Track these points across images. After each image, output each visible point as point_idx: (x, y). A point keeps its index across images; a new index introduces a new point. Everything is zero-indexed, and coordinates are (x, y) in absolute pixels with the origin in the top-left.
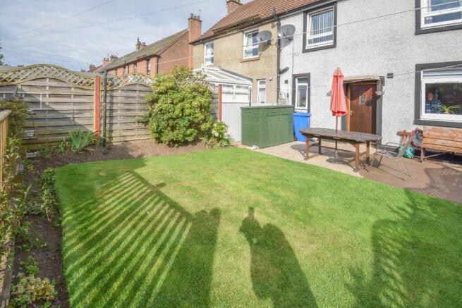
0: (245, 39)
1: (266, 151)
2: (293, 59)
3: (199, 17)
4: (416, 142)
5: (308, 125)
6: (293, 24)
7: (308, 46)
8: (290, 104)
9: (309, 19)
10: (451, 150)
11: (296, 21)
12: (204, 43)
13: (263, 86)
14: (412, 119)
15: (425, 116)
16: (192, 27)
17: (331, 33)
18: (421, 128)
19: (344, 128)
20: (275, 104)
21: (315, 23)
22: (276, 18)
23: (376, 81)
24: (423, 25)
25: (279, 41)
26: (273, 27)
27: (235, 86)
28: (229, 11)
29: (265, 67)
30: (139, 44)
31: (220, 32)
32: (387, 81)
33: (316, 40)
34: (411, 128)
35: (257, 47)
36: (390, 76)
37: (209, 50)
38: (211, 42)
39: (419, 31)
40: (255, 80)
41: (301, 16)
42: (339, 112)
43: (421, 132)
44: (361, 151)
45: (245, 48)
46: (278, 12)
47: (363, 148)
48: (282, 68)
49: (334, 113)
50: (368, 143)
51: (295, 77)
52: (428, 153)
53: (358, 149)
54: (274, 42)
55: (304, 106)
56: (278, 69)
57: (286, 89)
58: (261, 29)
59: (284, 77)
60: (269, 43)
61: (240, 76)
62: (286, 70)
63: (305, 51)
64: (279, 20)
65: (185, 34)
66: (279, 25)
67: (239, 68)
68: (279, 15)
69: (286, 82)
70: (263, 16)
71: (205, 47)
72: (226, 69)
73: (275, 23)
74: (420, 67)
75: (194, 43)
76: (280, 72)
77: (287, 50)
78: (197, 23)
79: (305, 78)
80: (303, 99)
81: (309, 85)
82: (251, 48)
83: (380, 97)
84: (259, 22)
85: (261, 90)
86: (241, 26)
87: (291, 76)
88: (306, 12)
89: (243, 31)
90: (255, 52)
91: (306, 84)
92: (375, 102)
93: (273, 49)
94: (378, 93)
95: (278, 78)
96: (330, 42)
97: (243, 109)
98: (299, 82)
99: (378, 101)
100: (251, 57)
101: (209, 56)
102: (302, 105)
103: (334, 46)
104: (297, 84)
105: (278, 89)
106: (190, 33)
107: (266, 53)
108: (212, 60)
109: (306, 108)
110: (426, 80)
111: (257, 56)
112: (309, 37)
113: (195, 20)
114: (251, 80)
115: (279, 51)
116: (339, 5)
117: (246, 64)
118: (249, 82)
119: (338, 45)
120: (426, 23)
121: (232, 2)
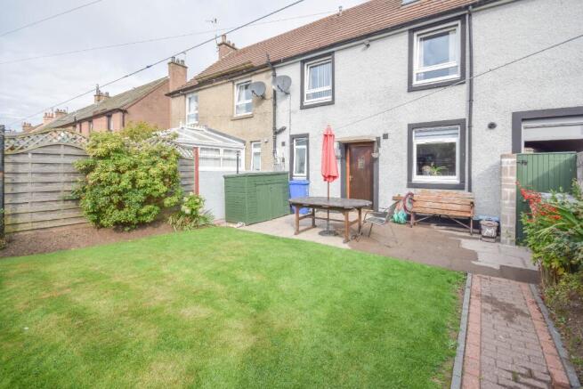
0: (237, 92)
1: (254, 228)
2: (290, 116)
3: (182, 61)
4: (409, 206)
5: (306, 194)
6: (291, 77)
7: (307, 102)
8: (287, 169)
9: (307, 71)
10: (438, 212)
11: (292, 71)
12: (185, 95)
13: (258, 150)
14: (405, 182)
15: (417, 179)
16: (173, 74)
17: (330, 88)
18: (412, 190)
19: (343, 195)
21: (314, 78)
22: (272, 65)
23: (372, 142)
24: (415, 83)
25: (275, 92)
26: (267, 78)
27: (222, 150)
28: (220, 57)
29: (260, 127)
30: (99, 95)
31: (205, 82)
32: (383, 142)
33: (315, 95)
34: (404, 192)
35: (250, 101)
36: (386, 136)
37: (194, 104)
38: (195, 94)
39: (411, 89)
40: (248, 142)
41: (298, 66)
42: (329, 176)
43: (412, 195)
44: (351, 220)
45: (236, 103)
46: (272, 60)
47: (353, 216)
48: (279, 127)
50: (359, 209)
51: (292, 138)
52: (417, 217)
53: (347, 218)
54: (269, 94)
55: (303, 172)
56: (274, 128)
57: (282, 152)
58: (255, 79)
59: (280, 138)
60: (263, 98)
61: (230, 137)
62: (283, 130)
63: (303, 107)
64: (274, 69)
65: (164, 83)
66: (274, 75)
67: (229, 128)
69: (283, 144)
70: (256, 63)
71: (187, 100)
72: (213, 128)
73: (271, 73)
74: (412, 127)
75: (172, 95)
76: (277, 132)
77: (283, 105)
78: (181, 69)
79: (303, 138)
80: (301, 164)
81: (308, 148)
82: (244, 102)
83: (377, 159)
84: (251, 70)
85: (256, 154)
86: (231, 75)
87: (288, 137)
88: (303, 62)
89: (233, 82)
90: (248, 107)
91: (305, 147)
92: (372, 164)
93: (268, 104)
94: (375, 155)
95: (275, 138)
96: (329, 98)
97: (226, 178)
98: (298, 144)
99: (375, 165)
100: (244, 113)
101: (193, 112)
102: (301, 171)
103: (332, 103)
104: (295, 147)
105: (275, 153)
106: (171, 82)
107: (260, 109)
108: (197, 117)
109: (305, 174)
110: (417, 141)
111: (250, 113)
112: (307, 91)
113: (177, 65)
114: (244, 142)
115: (275, 107)
116: (336, 55)
117: (238, 123)
118: (241, 145)
119: (336, 101)
120: (417, 80)
121: (225, 45)
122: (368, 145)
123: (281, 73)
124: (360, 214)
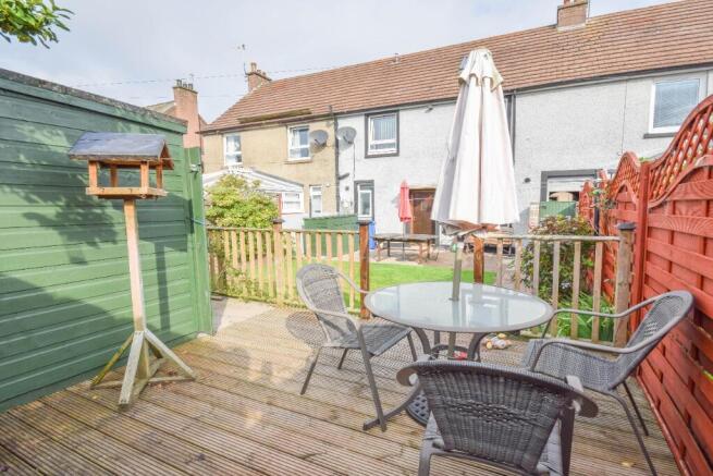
0: (290, 135)
2: (353, 162)
3: (191, 85)
6: (353, 127)
7: (371, 152)
8: (352, 212)
9: (371, 123)
11: (357, 123)
12: (223, 134)
13: (317, 193)
16: (181, 100)
17: (394, 141)
19: (407, 231)
20: (336, 214)
21: (376, 127)
22: (333, 116)
23: (434, 190)
25: (337, 140)
26: (328, 126)
29: (321, 172)
31: (249, 122)
33: (377, 147)
35: (306, 146)
37: (233, 145)
38: (237, 134)
41: (362, 119)
42: (406, 218)
45: (291, 147)
46: (335, 110)
48: (342, 173)
49: (402, 219)
50: (429, 241)
51: (356, 183)
54: (331, 141)
55: (368, 214)
56: (337, 174)
57: (347, 197)
58: (314, 127)
59: (343, 183)
60: (324, 145)
61: (292, 183)
62: (346, 176)
63: (367, 157)
64: (336, 119)
66: (336, 124)
67: (284, 171)
68: (335, 114)
69: (347, 188)
70: (315, 112)
71: (225, 139)
72: (263, 170)
73: (332, 122)
75: (205, 133)
76: (339, 178)
77: (345, 154)
78: (189, 95)
79: (369, 184)
80: (366, 206)
81: (373, 193)
82: (300, 147)
84: (311, 118)
85: (315, 197)
86: (284, 120)
87: (352, 182)
88: (367, 115)
89: (286, 126)
90: (304, 153)
91: (370, 191)
93: (329, 152)
95: (338, 184)
96: (394, 150)
97: (306, 220)
98: (361, 189)
100: (298, 158)
101: (233, 153)
102: (364, 213)
103: (397, 154)
104: (360, 192)
105: (338, 197)
106: (179, 111)
107: (319, 155)
108: (239, 159)
109: (371, 215)
111: (309, 158)
112: (371, 142)
114: (302, 186)
115: (337, 154)
116: (401, 113)
117: (293, 167)
118: (298, 188)
119: (401, 153)
121: (255, 75)
122: (430, 192)
123: (343, 123)
124: (429, 245)
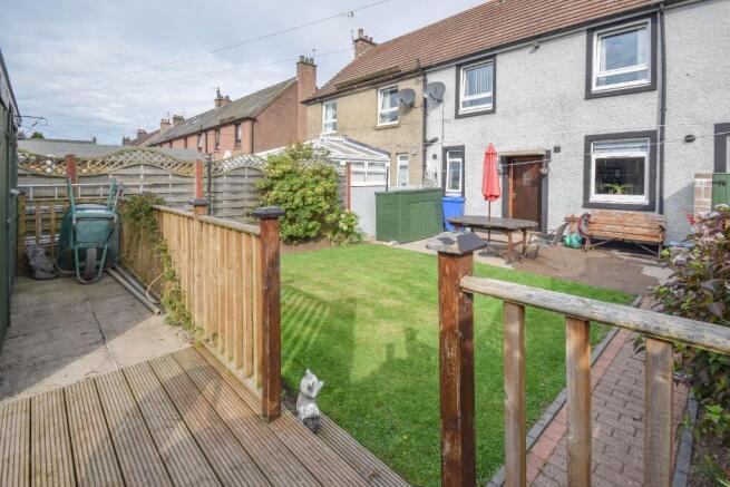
0: (380, 98)
1: (408, 247)
2: (443, 126)
3: (312, 60)
4: (584, 229)
5: (461, 213)
6: (443, 81)
7: (462, 110)
8: (440, 186)
9: (463, 75)
10: (620, 237)
11: (446, 77)
12: (322, 102)
13: (405, 162)
14: (581, 201)
15: (595, 198)
16: (302, 75)
17: (490, 94)
19: (505, 214)
20: (421, 187)
21: (470, 81)
22: (422, 71)
23: (541, 156)
24: (594, 88)
25: (425, 100)
26: (417, 83)
27: (366, 163)
28: (356, 54)
29: (407, 137)
30: (220, 100)
31: (345, 87)
32: (554, 156)
33: (472, 103)
34: (580, 212)
35: (396, 109)
36: (557, 150)
37: (331, 112)
38: (333, 102)
39: (589, 95)
40: (393, 154)
41: (453, 71)
42: (491, 196)
44: (514, 241)
45: (380, 112)
46: (423, 65)
47: (517, 237)
48: (429, 138)
49: (486, 197)
50: (524, 230)
51: (445, 150)
52: (594, 241)
53: (510, 239)
54: (419, 102)
55: (457, 188)
56: (425, 140)
57: (434, 166)
58: (402, 86)
59: (431, 151)
60: (412, 106)
61: (374, 149)
62: (434, 140)
63: (458, 116)
64: (425, 75)
65: (291, 86)
66: (425, 81)
67: (372, 138)
68: (424, 69)
69: (435, 157)
70: (403, 69)
71: (324, 107)
72: (354, 139)
73: (421, 78)
74: (589, 139)
75: (308, 102)
76: (427, 144)
77: (435, 115)
78: (310, 69)
79: (458, 151)
80: (455, 179)
81: (464, 161)
82: (388, 110)
83: (546, 175)
84: (398, 75)
85: (402, 167)
86: (373, 81)
87: (440, 148)
88: (459, 66)
89: (377, 88)
90: (394, 117)
91: (460, 160)
92: (540, 181)
93: (417, 114)
94: (543, 171)
95: (425, 151)
96: (489, 106)
97: (376, 194)
98: (451, 157)
99: (543, 182)
100: (388, 123)
101: (331, 120)
102: (455, 187)
103: (493, 111)
104: (449, 160)
105: (425, 166)
106: (299, 85)
107: (408, 118)
108: (334, 126)
109: (460, 190)
110: (596, 155)
111: (396, 122)
112: (462, 98)
113: (307, 65)
114: (389, 154)
115: (425, 115)
116: (499, 58)
117: (381, 133)
118: (385, 157)
119: (498, 110)
120: (598, 85)
121: (363, 41)
122: (536, 159)
123: (432, 78)
124: (525, 235)
